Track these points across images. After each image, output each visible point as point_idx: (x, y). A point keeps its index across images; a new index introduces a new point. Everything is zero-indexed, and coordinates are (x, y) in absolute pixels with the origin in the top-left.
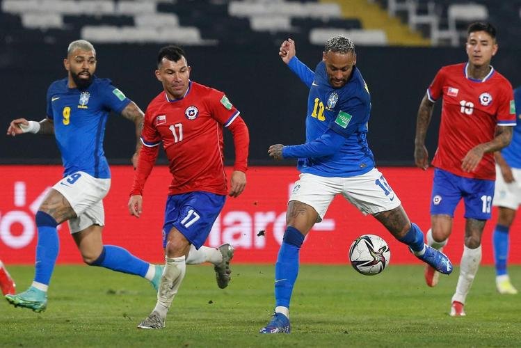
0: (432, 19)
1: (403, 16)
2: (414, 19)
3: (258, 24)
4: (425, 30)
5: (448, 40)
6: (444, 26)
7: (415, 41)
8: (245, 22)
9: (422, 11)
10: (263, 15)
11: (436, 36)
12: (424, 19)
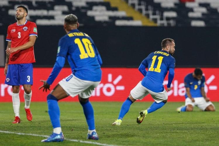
0: (157, 17)
1: (148, 16)
2: (152, 17)
3: (97, 19)
4: (155, 20)
5: (163, 24)
6: (162, 19)
7: (152, 24)
8: (93, 18)
9: (154, 14)
10: (99, 16)
11: (159, 23)
12: (155, 17)
